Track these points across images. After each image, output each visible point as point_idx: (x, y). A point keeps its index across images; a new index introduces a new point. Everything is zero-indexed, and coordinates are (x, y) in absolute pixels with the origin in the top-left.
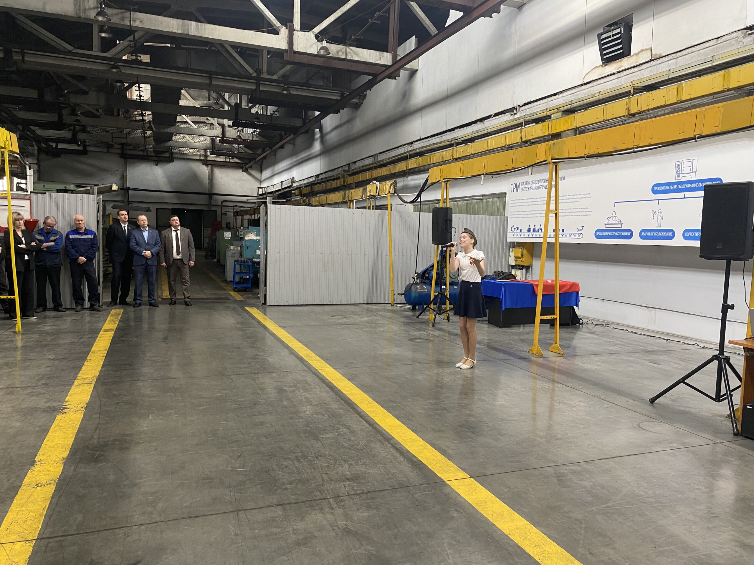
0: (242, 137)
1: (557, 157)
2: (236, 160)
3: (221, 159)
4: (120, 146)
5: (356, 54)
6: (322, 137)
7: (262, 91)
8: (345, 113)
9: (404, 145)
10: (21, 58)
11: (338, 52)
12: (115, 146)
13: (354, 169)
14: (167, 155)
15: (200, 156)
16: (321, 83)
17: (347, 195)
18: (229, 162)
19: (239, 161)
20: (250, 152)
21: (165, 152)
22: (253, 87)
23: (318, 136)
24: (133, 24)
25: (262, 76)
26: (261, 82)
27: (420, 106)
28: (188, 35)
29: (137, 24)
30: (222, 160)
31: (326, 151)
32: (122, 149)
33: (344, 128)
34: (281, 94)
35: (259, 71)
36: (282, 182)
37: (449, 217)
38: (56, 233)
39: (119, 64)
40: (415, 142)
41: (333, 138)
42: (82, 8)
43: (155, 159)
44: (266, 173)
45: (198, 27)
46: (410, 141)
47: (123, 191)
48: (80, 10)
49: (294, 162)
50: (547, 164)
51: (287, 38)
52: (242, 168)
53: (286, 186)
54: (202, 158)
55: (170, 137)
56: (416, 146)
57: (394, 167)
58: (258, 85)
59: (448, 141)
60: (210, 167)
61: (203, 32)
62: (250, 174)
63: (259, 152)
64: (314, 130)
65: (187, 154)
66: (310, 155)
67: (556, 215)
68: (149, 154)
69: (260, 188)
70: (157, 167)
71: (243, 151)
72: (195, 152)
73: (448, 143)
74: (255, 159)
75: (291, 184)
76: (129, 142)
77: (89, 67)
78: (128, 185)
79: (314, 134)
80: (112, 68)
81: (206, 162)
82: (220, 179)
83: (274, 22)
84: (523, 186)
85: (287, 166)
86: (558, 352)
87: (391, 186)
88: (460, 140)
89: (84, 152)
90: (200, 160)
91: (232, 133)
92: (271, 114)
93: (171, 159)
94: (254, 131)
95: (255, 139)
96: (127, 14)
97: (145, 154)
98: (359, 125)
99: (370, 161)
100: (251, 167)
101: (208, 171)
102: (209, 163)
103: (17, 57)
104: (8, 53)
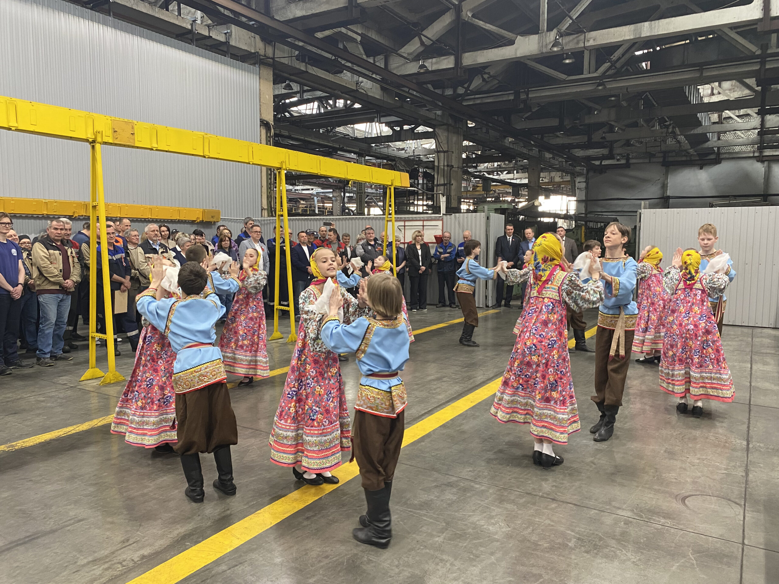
4: (661, 155)
7: (768, 69)
10: (526, 96)
12: (658, 155)
14: (713, 157)
15: (754, 152)
21: (712, 154)
26: (768, 59)
32: (664, 157)
35: (765, 47)
38: (451, 245)
39: (605, 80)
43: (699, 162)
47: (663, 200)
48: (542, 46)
54: (756, 155)
55: (704, 138)
58: (763, 63)
60: (766, 163)
61: (656, 30)
65: (738, 153)
68: (693, 158)
70: (701, 171)
72: (749, 148)
76: (663, 149)
77: (578, 90)
78: (669, 193)
80: (598, 86)
81: (761, 159)
89: (627, 166)
90: (753, 157)
93: (717, 161)
96: (582, 37)
97: (688, 159)
101: (763, 169)
102: (764, 159)
103: (523, 96)
104: (517, 94)
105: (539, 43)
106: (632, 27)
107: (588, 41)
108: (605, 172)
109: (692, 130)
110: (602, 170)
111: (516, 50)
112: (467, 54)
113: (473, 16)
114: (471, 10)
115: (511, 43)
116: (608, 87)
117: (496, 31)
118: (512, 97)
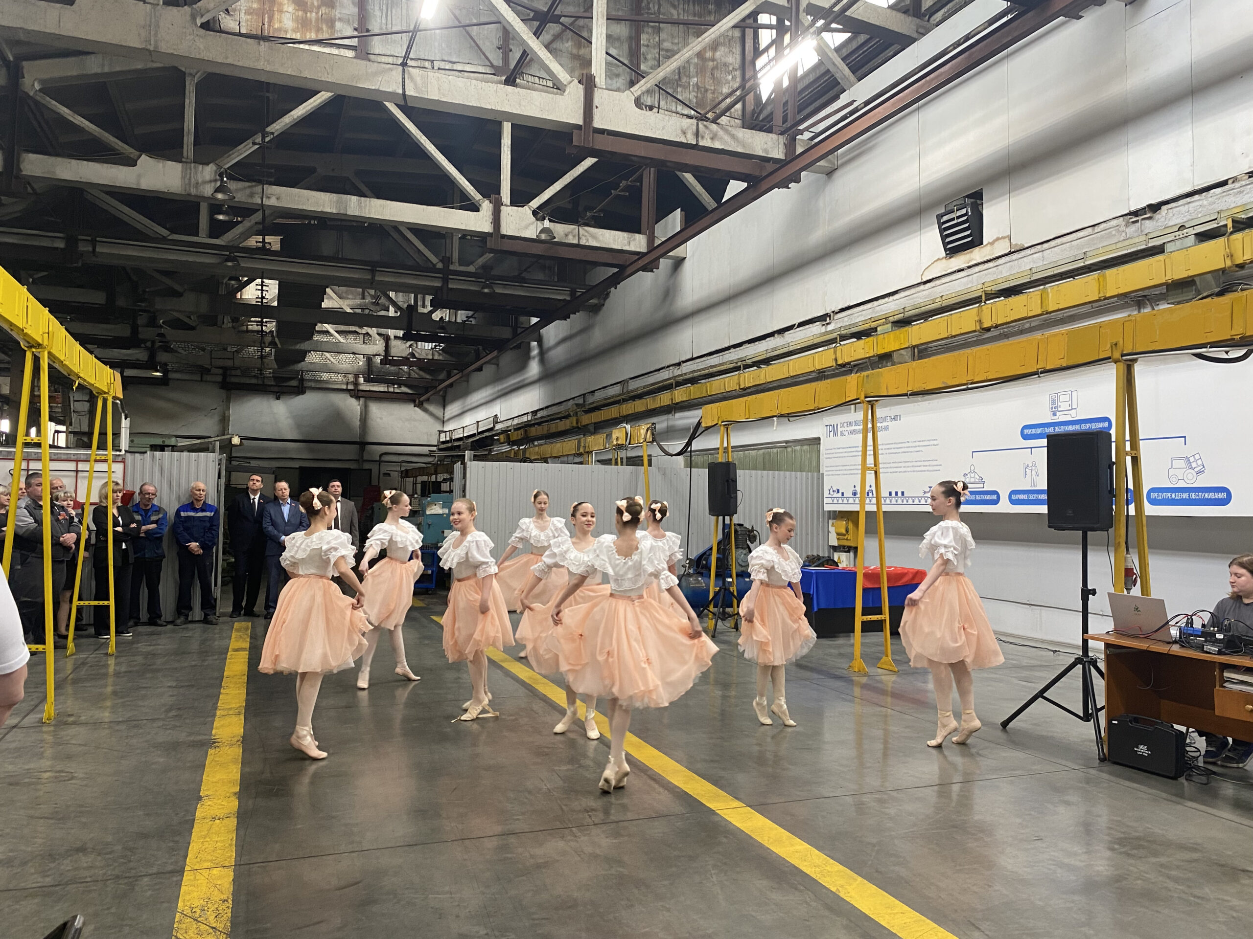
0: (417, 355)
1: (872, 394)
2: (404, 389)
3: (380, 388)
4: (220, 371)
5: (594, 237)
6: (542, 353)
7: (452, 289)
8: (577, 319)
9: (668, 367)
10: (90, 249)
11: (567, 235)
12: (214, 371)
13: (593, 403)
14: (294, 383)
15: (347, 384)
16: (541, 276)
17: (582, 445)
18: (394, 393)
19: (409, 391)
20: (428, 377)
21: (293, 379)
22: (438, 284)
23: (535, 352)
24: (266, 202)
25: (452, 267)
26: (451, 277)
27: (690, 309)
28: (346, 215)
29: (273, 202)
30: (382, 389)
31: (548, 376)
32: (224, 375)
33: (577, 340)
34: (480, 293)
35: (447, 261)
36: (478, 422)
37: (732, 476)
38: (159, 510)
39: (236, 254)
40: (684, 362)
41: (558, 355)
42: (193, 180)
43: (276, 389)
44: (453, 409)
45: (360, 203)
46: (677, 361)
48: (190, 184)
49: (498, 391)
50: (859, 403)
51: (491, 217)
52: (414, 401)
53: (485, 428)
54: (350, 387)
56: (686, 368)
57: (654, 401)
58: (446, 280)
59: (731, 362)
60: (362, 400)
61: (367, 211)
62: (426, 411)
63: (442, 376)
64: (529, 344)
65: (327, 382)
66: (524, 380)
67: (876, 472)
68: (267, 382)
69: (443, 431)
70: (278, 401)
71: (417, 376)
72: (340, 378)
73: (732, 366)
74: (436, 387)
75: (492, 426)
76: (237, 363)
77: (191, 259)
78: (232, 431)
79: (529, 349)
80: (227, 260)
81: (356, 394)
82: (378, 420)
83: (472, 194)
84: (843, 429)
85: (486, 397)
86: (891, 668)
87: (647, 430)
88: (749, 362)
89: (164, 382)
90: (347, 391)
91: (400, 349)
92: (464, 322)
93: (300, 390)
94: (435, 346)
95: (436, 357)
96: (259, 189)
97: (260, 382)
98: (598, 337)
99: (617, 390)
100: (428, 400)
101: (359, 407)
102: (360, 394)
103: (84, 247)
104: (72, 242)
105: (183, 178)
106: (334, 197)
107: (269, 198)
109: (296, 343)
111: (139, 176)
112: (32, 156)
113: (40, 90)
114: (41, 81)
115: (131, 163)
116: (242, 265)
117: (96, 134)
118: (61, 245)
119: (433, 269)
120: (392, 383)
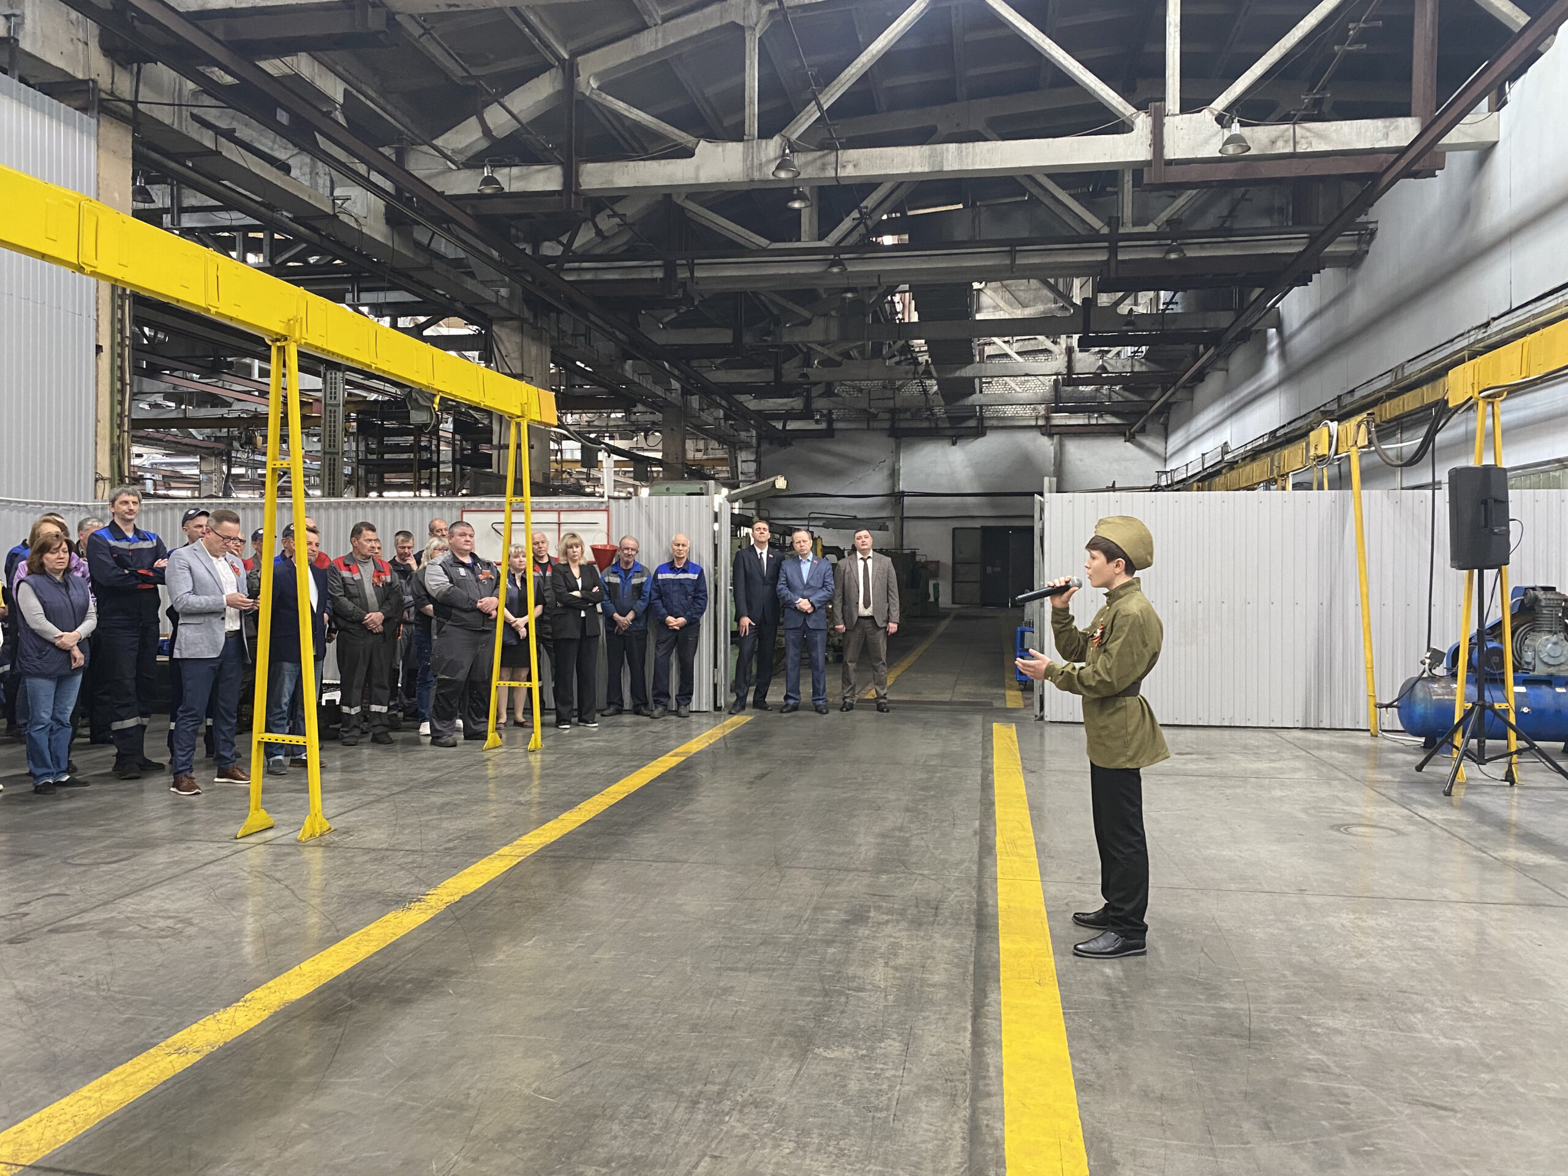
0: (1109, 369)
2: (1110, 419)
3: (1079, 420)
4: (888, 415)
5: (1320, 136)
6: (1283, 344)
7: (1123, 261)
8: (1325, 281)
9: (1469, 332)
10: (688, 275)
11: (1273, 142)
12: (882, 416)
14: (972, 423)
15: (1037, 419)
16: (1266, 223)
17: (1276, 464)
18: (1097, 425)
19: (1117, 421)
20: (1136, 398)
21: (971, 417)
22: (1102, 257)
23: (1273, 343)
24: (842, 173)
25: (1121, 231)
26: (1121, 244)
27: (1504, 229)
28: (942, 171)
29: (849, 171)
30: (1081, 422)
31: (1291, 376)
32: (893, 420)
33: (1330, 315)
34: (1164, 261)
35: (1114, 222)
36: (1203, 455)
37: (1495, 493)
38: (640, 570)
39: (842, 256)
40: (1494, 319)
41: (1303, 343)
42: (756, 161)
43: (951, 432)
44: (1176, 440)
45: (960, 152)
46: (1485, 320)
47: (893, 499)
48: (752, 167)
49: (1229, 408)
51: (1150, 136)
52: (1125, 435)
53: (1212, 463)
54: (1041, 422)
55: (968, 387)
56: (1495, 327)
58: (1113, 250)
60: (1056, 437)
61: (970, 161)
62: (1141, 446)
63: (1154, 397)
64: (1265, 332)
65: (1012, 418)
66: (1260, 387)
68: (941, 425)
69: (1166, 472)
70: (954, 447)
71: (1120, 399)
72: (1028, 411)
74: (1147, 412)
75: (1220, 458)
76: (899, 404)
77: (793, 271)
78: (902, 486)
79: (1265, 341)
80: (831, 266)
81: (1049, 430)
82: (1078, 463)
83: (1120, 108)
85: (1214, 418)
87: (1359, 426)
89: (829, 433)
90: (1036, 427)
91: (1087, 362)
92: (1162, 311)
93: (979, 431)
94: (1135, 352)
95: (1136, 369)
96: (832, 157)
97: (933, 425)
98: (1360, 304)
99: (1387, 380)
100: (1142, 430)
101: (1052, 448)
102: (1054, 430)
103: (683, 274)
104: (670, 269)
105: (745, 160)
106: (926, 149)
107: (844, 167)
108: (790, 444)
109: (957, 369)
110: (786, 439)
111: (698, 168)
112: (590, 166)
113: (599, 88)
114: (598, 76)
115: (688, 153)
116: (849, 269)
117: (652, 126)
118: (659, 274)
119: (1094, 236)
120: (1088, 410)
